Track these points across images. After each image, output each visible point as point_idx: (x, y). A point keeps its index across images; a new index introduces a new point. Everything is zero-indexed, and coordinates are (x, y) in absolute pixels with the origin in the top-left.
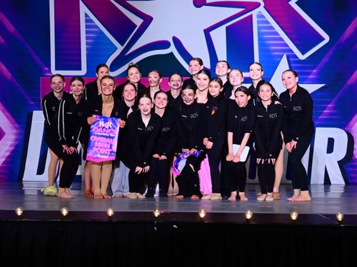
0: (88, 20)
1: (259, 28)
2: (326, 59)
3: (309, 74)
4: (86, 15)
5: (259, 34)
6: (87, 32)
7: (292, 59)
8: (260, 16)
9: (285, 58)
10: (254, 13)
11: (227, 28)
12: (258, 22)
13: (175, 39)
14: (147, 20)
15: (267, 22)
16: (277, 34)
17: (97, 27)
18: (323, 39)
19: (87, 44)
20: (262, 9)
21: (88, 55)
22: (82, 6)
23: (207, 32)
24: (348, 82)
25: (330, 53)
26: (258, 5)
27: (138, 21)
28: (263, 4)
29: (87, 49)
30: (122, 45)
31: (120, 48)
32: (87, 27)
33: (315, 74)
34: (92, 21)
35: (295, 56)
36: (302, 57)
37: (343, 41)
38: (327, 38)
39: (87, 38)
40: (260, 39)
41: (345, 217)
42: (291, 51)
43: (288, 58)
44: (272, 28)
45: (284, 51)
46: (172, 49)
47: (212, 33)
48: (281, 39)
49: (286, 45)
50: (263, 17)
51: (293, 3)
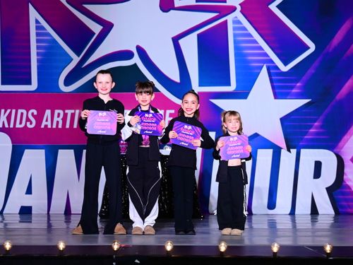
0: (39, 27)
1: (235, 35)
2: (311, 71)
3: (292, 88)
4: (37, 22)
5: (235, 42)
6: (38, 41)
7: (273, 71)
8: (236, 22)
9: (264, 70)
10: (229, 18)
11: (199, 35)
12: (234, 29)
14: (107, 27)
15: (244, 29)
16: (255, 42)
18: (307, 48)
19: (38, 54)
20: (238, 14)
21: (39, 68)
22: (31, 9)
23: (176, 40)
24: (338, 97)
25: (316, 64)
27: (97, 28)
28: (239, 8)
29: (38, 61)
30: (79, 56)
31: (76, 59)
32: (38, 34)
33: (300, 88)
34: (43, 28)
35: (277, 68)
36: (284, 69)
37: (330, 50)
38: (312, 47)
39: (38, 48)
40: (236, 48)
42: (271, 61)
43: (268, 69)
44: (250, 35)
45: (264, 62)
46: (136, 60)
47: (181, 42)
48: (261, 48)
49: (266, 55)
50: (239, 22)
51: (273, 7)
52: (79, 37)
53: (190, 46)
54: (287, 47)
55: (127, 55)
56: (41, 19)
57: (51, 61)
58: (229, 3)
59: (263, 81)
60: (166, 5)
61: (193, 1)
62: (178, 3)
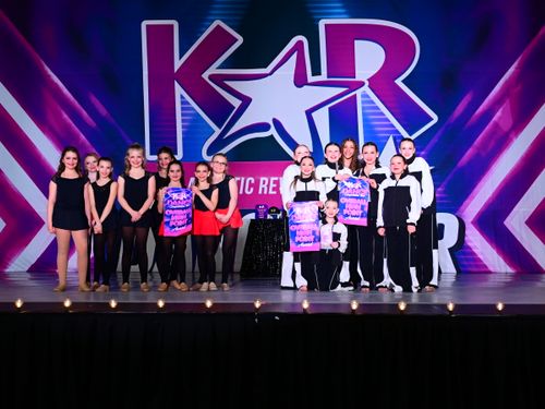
0: (184, 102)
1: (363, 108)
2: (434, 140)
4: (182, 97)
5: (364, 114)
6: (183, 115)
8: (365, 95)
9: (391, 140)
10: (359, 92)
11: (330, 109)
12: (363, 102)
13: (275, 121)
14: (246, 101)
15: (372, 102)
16: (382, 114)
17: (193, 109)
18: (431, 119)
19: (183, 127)
20: (366, 89)
21: (184, 139)
22: (177, 86)
23: (309, 113)
24: (459, 164)
27: (236, 103)
28: (367, 83)
29: (183, 133)
30: (220, 127)
31: (218, 131)
32: (183, 109)
34: (188, 103)
37: (452, 121)
38: (435, 118)
39: (183, 121)
40: (364, 120)
41: (456, 306)
42: (397, 132)
43: (395, 139)
45: (390, 132)
46: (273, 131)
47: (314, 114)
48: (387, 120)
49: (392, 126)
50: (368, 96)
51: (399, 82)
53: (322, 119)
55: (265, 127)
56: (186, 95)
57: (195, 133)
58: (358, 78)
60: (300, 80)
61: (324, 77)
62: (311, 79)
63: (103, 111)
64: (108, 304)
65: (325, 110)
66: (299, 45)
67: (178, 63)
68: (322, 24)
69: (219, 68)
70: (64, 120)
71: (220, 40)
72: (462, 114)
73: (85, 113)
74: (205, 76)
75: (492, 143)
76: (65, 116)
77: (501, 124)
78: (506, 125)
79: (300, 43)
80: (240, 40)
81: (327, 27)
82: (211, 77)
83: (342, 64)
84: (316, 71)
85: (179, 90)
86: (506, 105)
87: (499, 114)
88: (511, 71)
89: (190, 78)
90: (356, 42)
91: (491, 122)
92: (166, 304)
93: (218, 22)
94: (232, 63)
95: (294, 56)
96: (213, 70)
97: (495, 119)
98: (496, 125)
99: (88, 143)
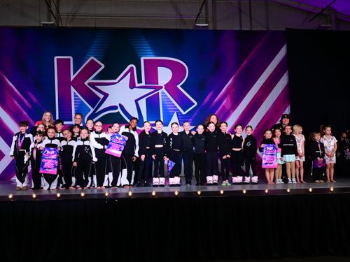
0: (75, 96)
1: (162, 99)
2: (196, 114)
4: (75, 93)
5: (163, 102)
6: (75, 102)
7: (179, 114)
8: (163, 93)
9: (175, 114)
10: (160, 91)
11: (147, 99)
12: (162, 96)
13: (120, 105)
14: (106, 95)
15: (166, 96)
16: (171, 101)
17: (80, 99)
18: (194, 104)
19: (75, 108)
20: (163, 90)
22: (72, 88)
23: (136, 101)
25: (198, 111)
26: (162, 87)
27: (101, 96)
28: (164, 87)
29: (75, 111)
30: (93, 108)
31: (92, 110)
34: (77, 96)
35: (181, 113)
36: (184, 113)
37: (204, 105)
38: (196, 104)
39: (75, 105)
40: (163, 104)
42: (178, 110)
43: (177, 113)
44: (169, 99)
45: (175, 110)
46: (119, 110)
47: (139, 102)
48: (173, 104)
49: (176, 107)
51: (179, 86)
52: (94, 100)
53: (143, 104)
54: (185, 103)
55: (115, 108)
56: (76, 92)
58: (160, 85)
59: (175, 119)
60: (132, 86)
61: (143, 84)
62: (137, 85)
63: (35, 100)
64: (31, 196)
65: (144, 99)
66: (131, 69)
67: (72, 77)
68: (142, 59)
69: (93, 79)
70: (15, 104)
71: (93, 66)
72: (208, 102)
73: (26, 101)
74: (86, 83)
75: (222, 115)
76: (16, 102)
77: (226, 106)
78: (228, 107)
79: (132, 68)
80: (103, 66)
81: (145, 60)
82: (89, 84)
83: (152, 78)
84: (140, 81)
85: (73, 90)
86: (228, 97)
87: (225, 102)
88: (230, 81)
89: (79, 84)
90: (158, 68)
91: (221, 106)
92: (61, 195)
93: (92, 58)
94: (99, 77)
95: (129, 74)
96: (90, 80)
97: (223, 104)
98: (224, 106)
99: (27, 115)
